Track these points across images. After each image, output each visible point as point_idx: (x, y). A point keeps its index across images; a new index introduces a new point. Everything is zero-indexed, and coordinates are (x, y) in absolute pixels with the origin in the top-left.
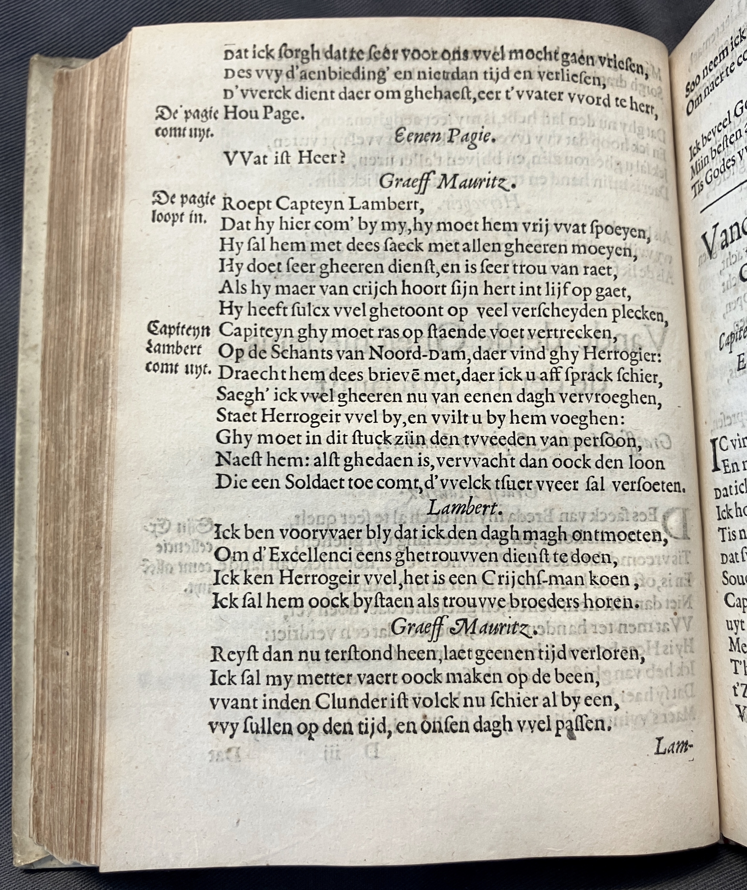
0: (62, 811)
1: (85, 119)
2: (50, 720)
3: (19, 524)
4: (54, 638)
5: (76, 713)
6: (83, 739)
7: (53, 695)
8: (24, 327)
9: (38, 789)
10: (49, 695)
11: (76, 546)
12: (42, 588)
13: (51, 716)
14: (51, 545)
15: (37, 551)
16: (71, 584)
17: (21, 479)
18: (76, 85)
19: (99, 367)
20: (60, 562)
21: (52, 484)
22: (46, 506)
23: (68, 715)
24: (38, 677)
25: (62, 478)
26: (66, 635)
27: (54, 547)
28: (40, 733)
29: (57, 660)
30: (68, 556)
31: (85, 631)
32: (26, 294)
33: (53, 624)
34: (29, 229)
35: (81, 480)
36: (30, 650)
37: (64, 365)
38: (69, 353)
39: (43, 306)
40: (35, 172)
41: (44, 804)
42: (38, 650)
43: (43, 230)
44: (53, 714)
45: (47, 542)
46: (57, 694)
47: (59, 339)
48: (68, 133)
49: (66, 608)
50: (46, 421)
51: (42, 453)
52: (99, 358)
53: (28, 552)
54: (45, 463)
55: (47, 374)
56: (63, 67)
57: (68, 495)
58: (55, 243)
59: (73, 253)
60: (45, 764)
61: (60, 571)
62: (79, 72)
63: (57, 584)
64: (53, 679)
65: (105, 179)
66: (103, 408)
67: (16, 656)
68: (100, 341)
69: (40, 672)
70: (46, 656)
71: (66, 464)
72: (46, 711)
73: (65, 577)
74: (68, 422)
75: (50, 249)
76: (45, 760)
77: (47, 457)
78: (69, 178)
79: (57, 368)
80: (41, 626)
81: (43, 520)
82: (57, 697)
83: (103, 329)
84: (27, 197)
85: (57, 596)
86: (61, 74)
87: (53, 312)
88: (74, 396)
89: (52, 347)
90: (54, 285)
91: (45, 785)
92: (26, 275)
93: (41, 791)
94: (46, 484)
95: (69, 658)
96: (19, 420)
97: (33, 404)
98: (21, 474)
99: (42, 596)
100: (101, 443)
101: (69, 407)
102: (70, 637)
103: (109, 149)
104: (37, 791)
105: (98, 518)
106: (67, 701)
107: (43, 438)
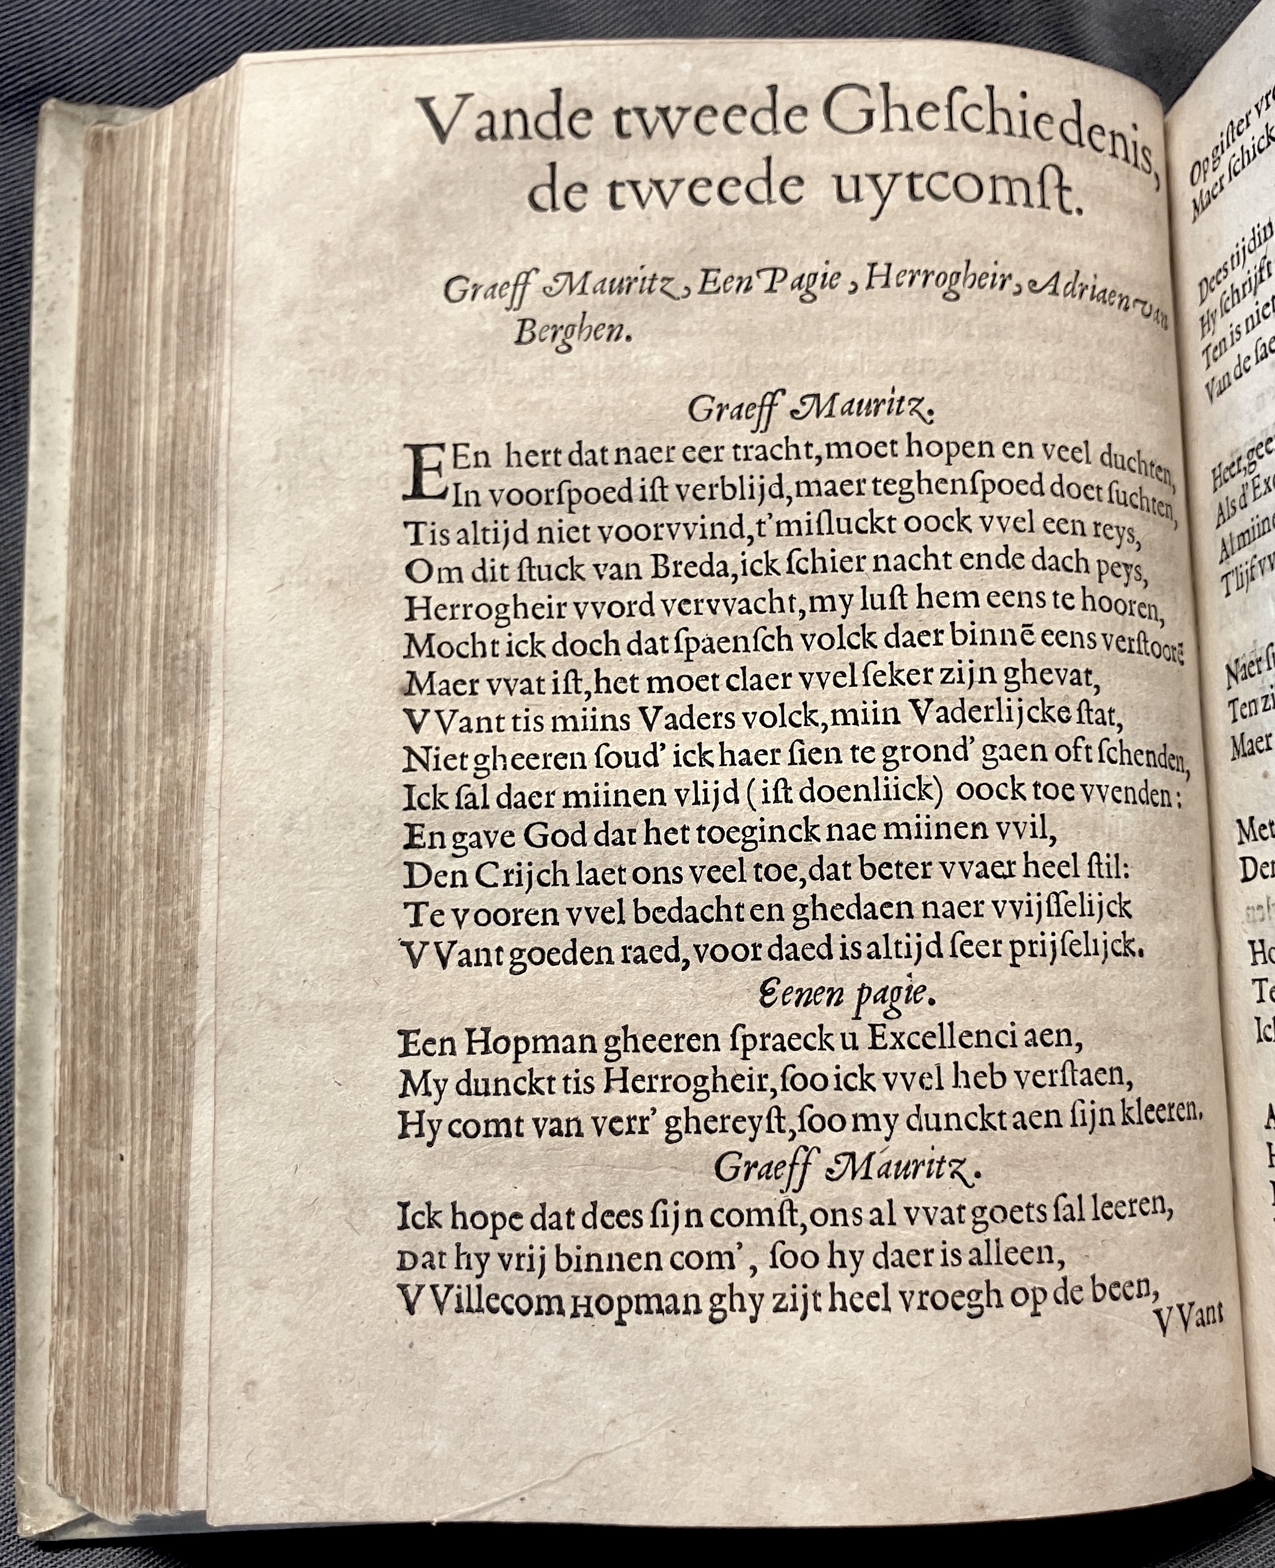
0: (113, 1433)
2: (86, 1277)
3: (26, 935)
5: (142, 1258)
6: (157, 1300)
7: (91, 1232)
9: (64, 1401)
10: (82, 1234)
11: (139, 969)
12: (69, 1047)
13: (86, 1270)
14: (87, 969)
16: (128, 1036)
17: (29, 854)
18: (127, 154)
20: (105, 999)
22: (76, 900)
23: (122, 1264)
24: (61, 1203)
26: (117, 1125)
27: (91, 972)
28: (66, 1300)
29: (100, 1170)
31: (159, 1114)
32: (37, 527)
33: (91, 1109)
34: (41, 411)
35: (148, 852)
36: (47, 1155)
37: (110, 652)
38: (119, 629)
39: (68, 548)
40: (51, 309)
43: (65, 412)
44: (91, 1265)
45: (79, 964)
46: (99, 1229)
47: (99, 606)
49: (117, 1078)
50: (75, 750)
51: (66, 807)
52: (188, 637)
53: (41, 983)
54: (72, 826)
55: (76, 668)
56: (99, 122)
57: (120, 880)
58: (89, 436)
59: (125, 453)
61: (104, 1014)
62: (134, 133)
63: (99, 1038)
64: (91, 1205)
65: (193, 320)
66: (196, 725)
68: (190, 608)
69: (67, 1192)
70: (77, 1163)
71: (116, 827)
72: (77, 1262)
73: (116, 1025)
74: (120, 753)
75: (79, 446)
76: (75, 1346)
77: (77, 813)
78: (115, 319)
79: (97, 656)
80: (67, 1112)
82: (99, 1235)
83: (196, 586)
84: (36, 355)
85: (98, 1059)
86: (98, 135)
87: (87, 558)
88: (130, 706)
89: (86, 620)
90: (88, 510)
92: (36, 492)
93: (69, 1403)
94: (75, 863)
95: (125, 1165)
96: (24, 749)
97: (49, 722)
98: (28, 844)
99: (69, 1060)
100: (193, 787)
101: (120, 727)
103: (202, 266)
104: (62, 1403)
105: (188, 915)
106: (121, 1240)
107: (69, 780)
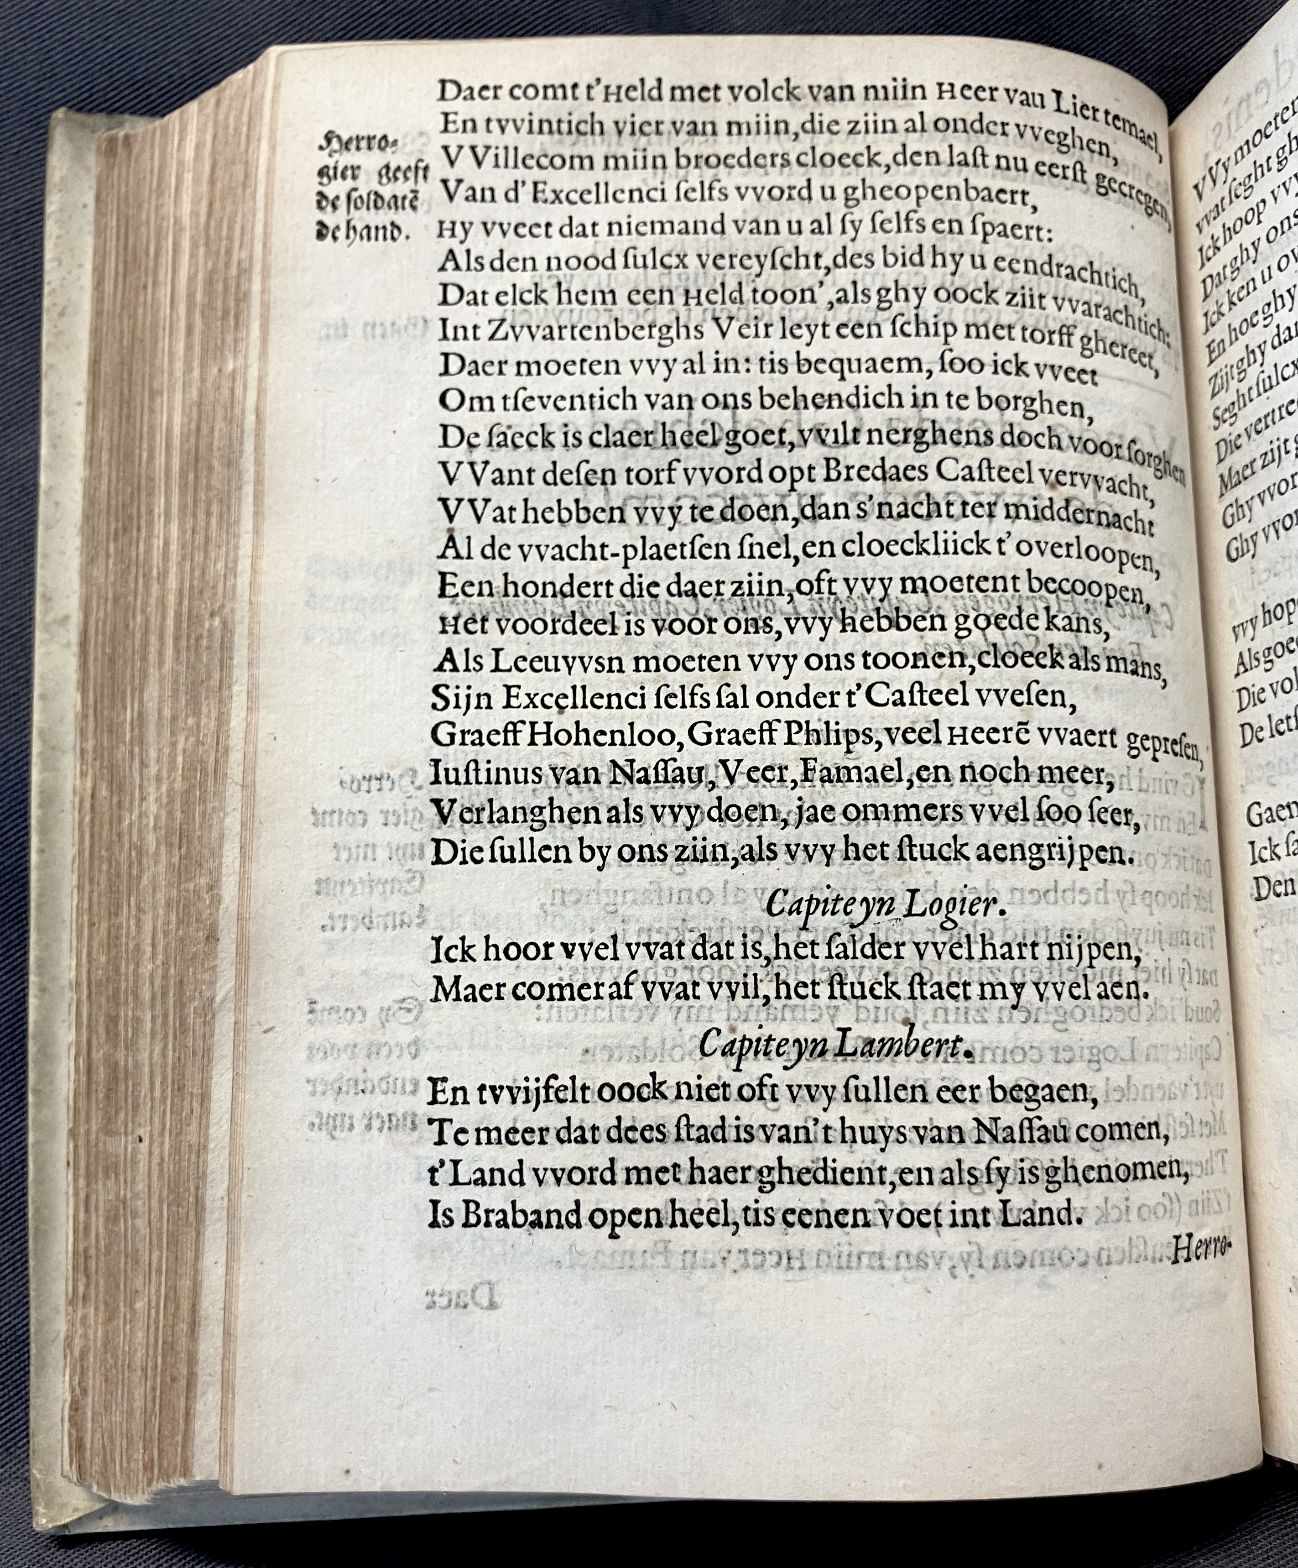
1: (169, 208)
4: (109, 1120)
8: (43, 584)
15: (73, 973)
19: (211, 632)
21: (104, 853)
25: (126, 838)
30: (141, 970)
41: (89, 1415)
42: (76, 1147)
48: (131, 240)
60: (91, 1343)
67: (35, 1162)
81: (86, 918)
91: (94, 1381)
102: (145, 1111)
